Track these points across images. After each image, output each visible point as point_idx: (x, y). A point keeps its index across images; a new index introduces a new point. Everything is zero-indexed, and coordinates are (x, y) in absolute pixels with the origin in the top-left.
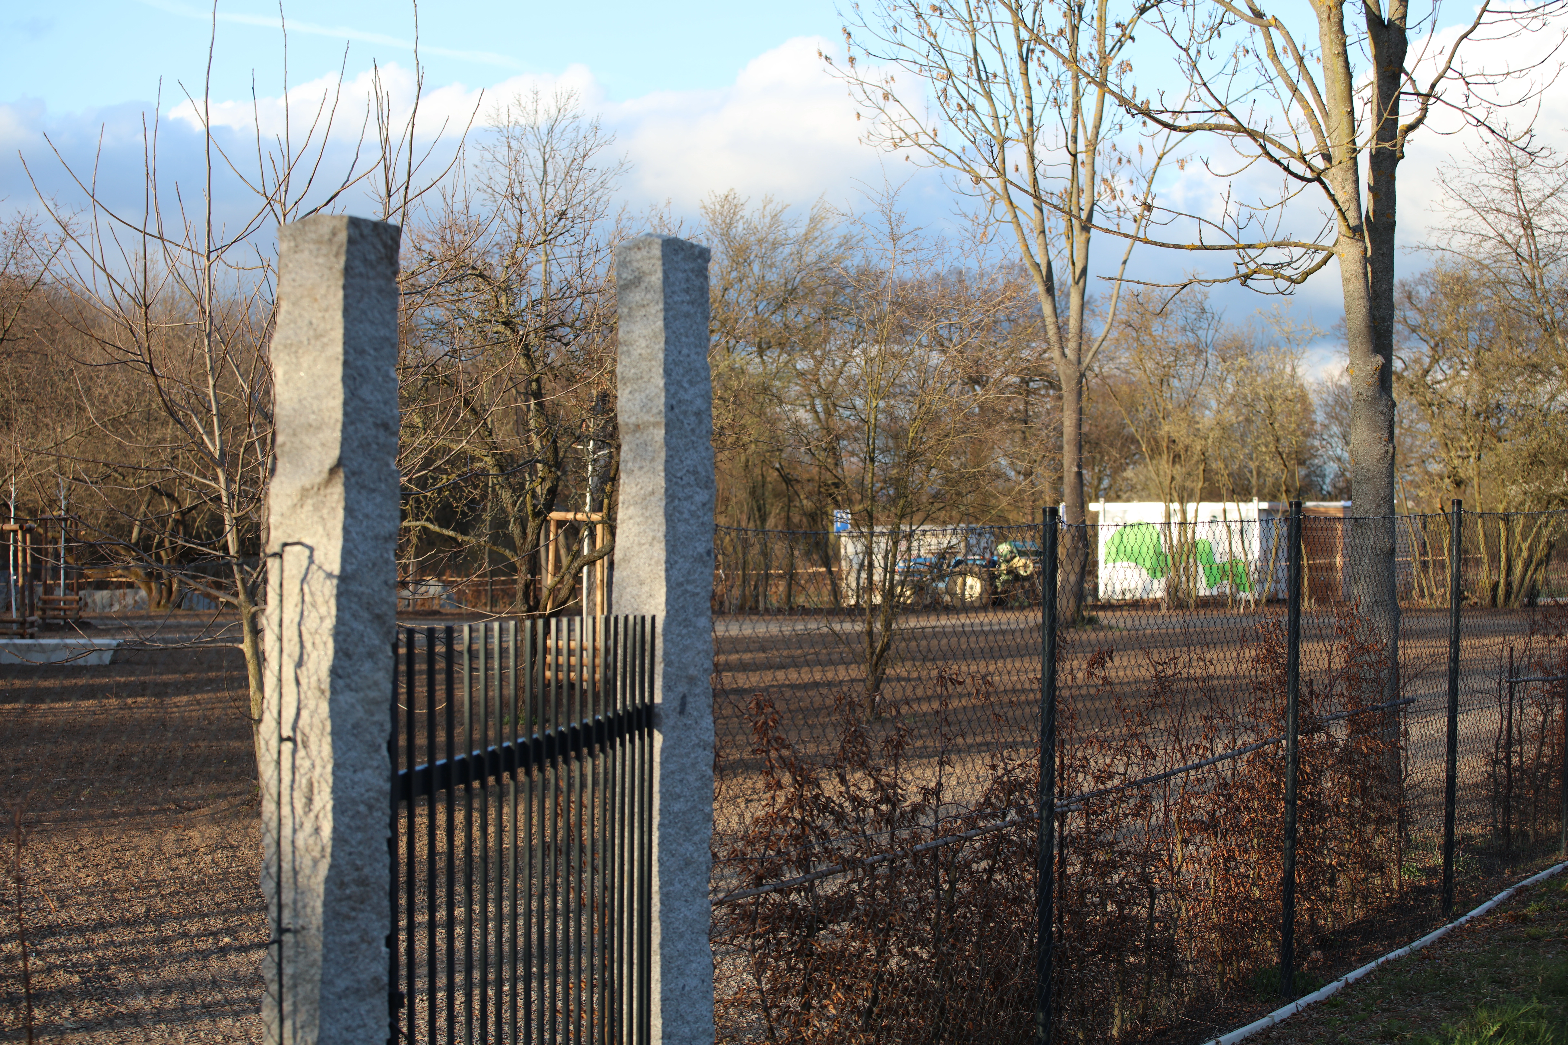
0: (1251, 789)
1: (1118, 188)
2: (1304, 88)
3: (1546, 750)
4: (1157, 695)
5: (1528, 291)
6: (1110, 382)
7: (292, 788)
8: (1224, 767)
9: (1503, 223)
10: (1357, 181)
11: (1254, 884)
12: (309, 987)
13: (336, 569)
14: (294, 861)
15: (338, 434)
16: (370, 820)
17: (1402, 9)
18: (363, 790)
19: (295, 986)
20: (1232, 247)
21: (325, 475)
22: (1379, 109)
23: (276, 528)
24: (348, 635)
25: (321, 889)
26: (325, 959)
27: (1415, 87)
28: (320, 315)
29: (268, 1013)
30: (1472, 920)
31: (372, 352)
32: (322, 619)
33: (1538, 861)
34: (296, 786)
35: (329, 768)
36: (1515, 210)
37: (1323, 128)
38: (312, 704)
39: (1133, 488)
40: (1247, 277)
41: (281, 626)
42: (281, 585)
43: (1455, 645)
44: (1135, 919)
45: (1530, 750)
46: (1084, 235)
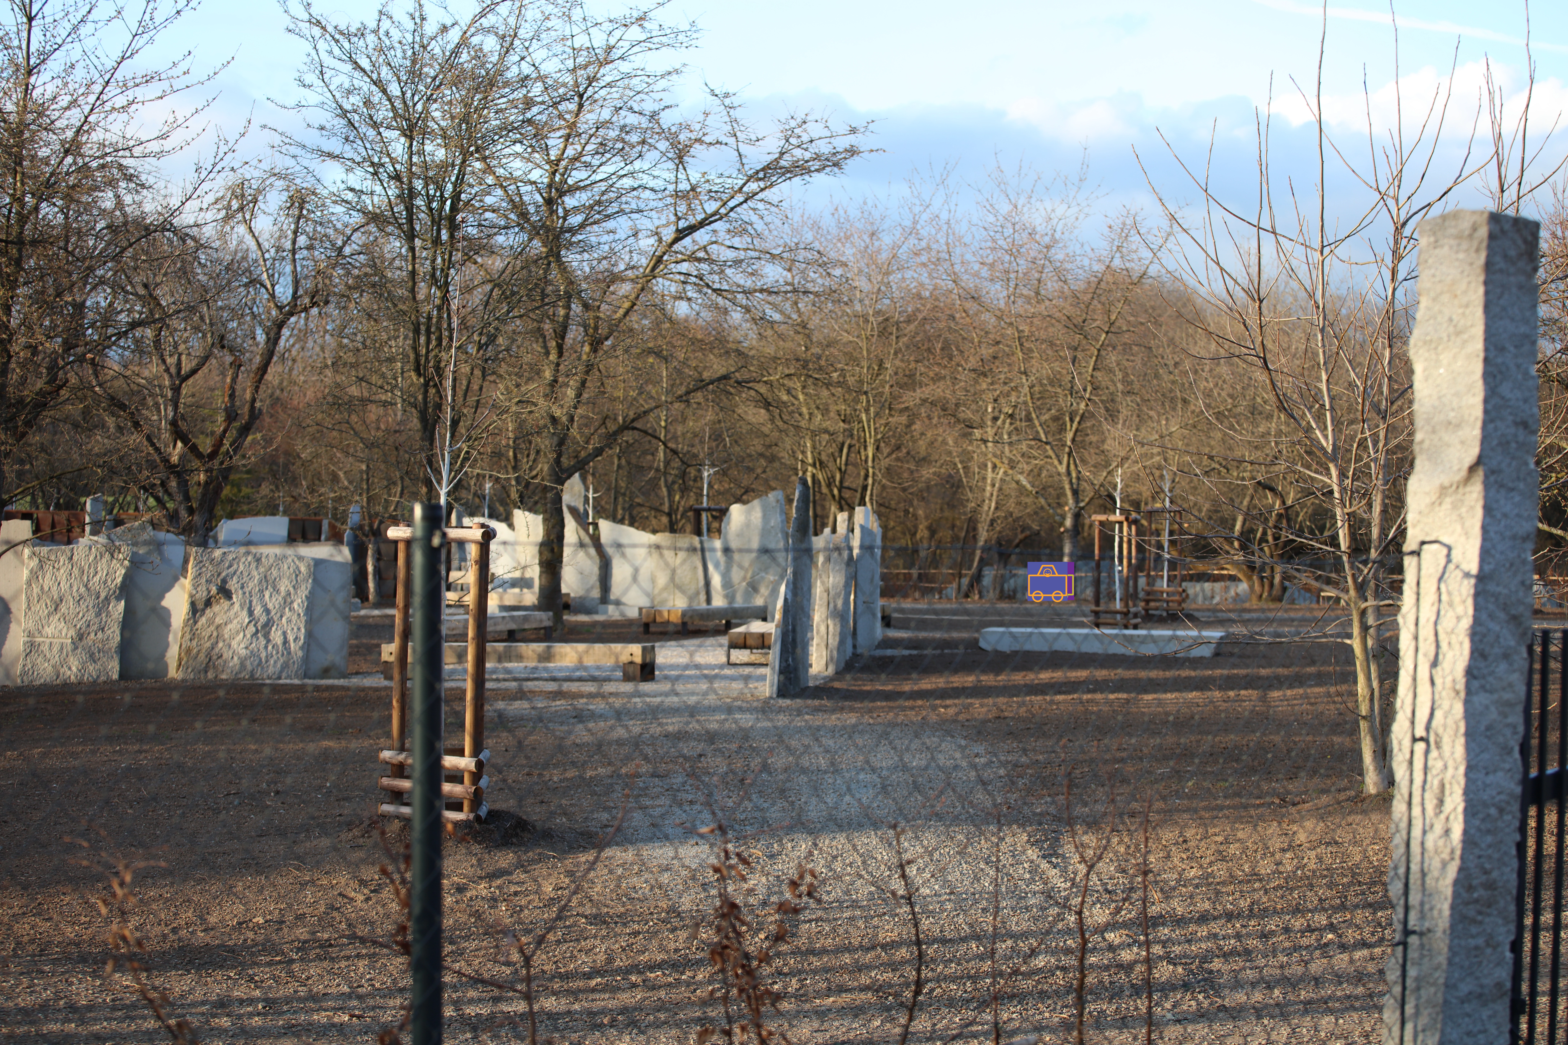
7: (1423, 789)
12: (1432, 990)
13: (1474, 568)
14: (1422, 862)
15: (1477, 432)
16: (1500, 824)
18: (1494, 793)
19: (1418, 989)
21: (1464, 473)
23: (1414, 526)
24: (1484, 636)
25: (1449, 892)
26: (1450, 962)
28: (1461, 311)
29: (1390, 1016)
31: (1512, 349)
32: (1459, 619)
34: (1427, 786)
35: (1462, 769)
38: (1446, 704)
41: (1417, 624)
42: (1418, 583)
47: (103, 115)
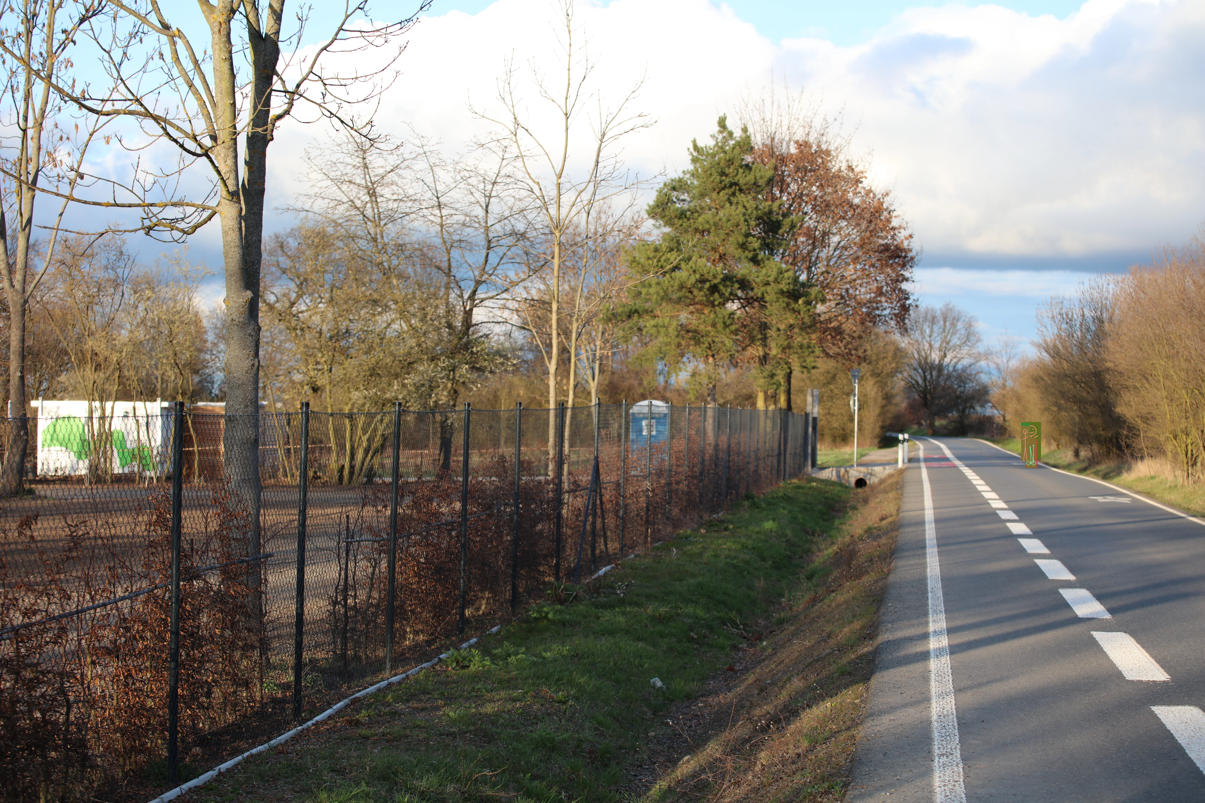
0: (145, 623)
1: (58, 159)
2: (198, 83)
3: (375, 594)
4: (70, 550)
5: (371, 244)
6: (49, 307)
8: (125, 606)
9: (353, 192)
10: (236, 157)
11: (148, 696)
17: (276, 26)
20: (139, 205)
22: (255, 103)
27: (284, 86)
30: (316, 724)
33: (368, 679)
36: (363, 182)
37: (212, 115)
39: (65, 390)
40: (150, 228)
43: (303, 514)
44: (56, 723)
45: (362, 595)
46: (31, 193)
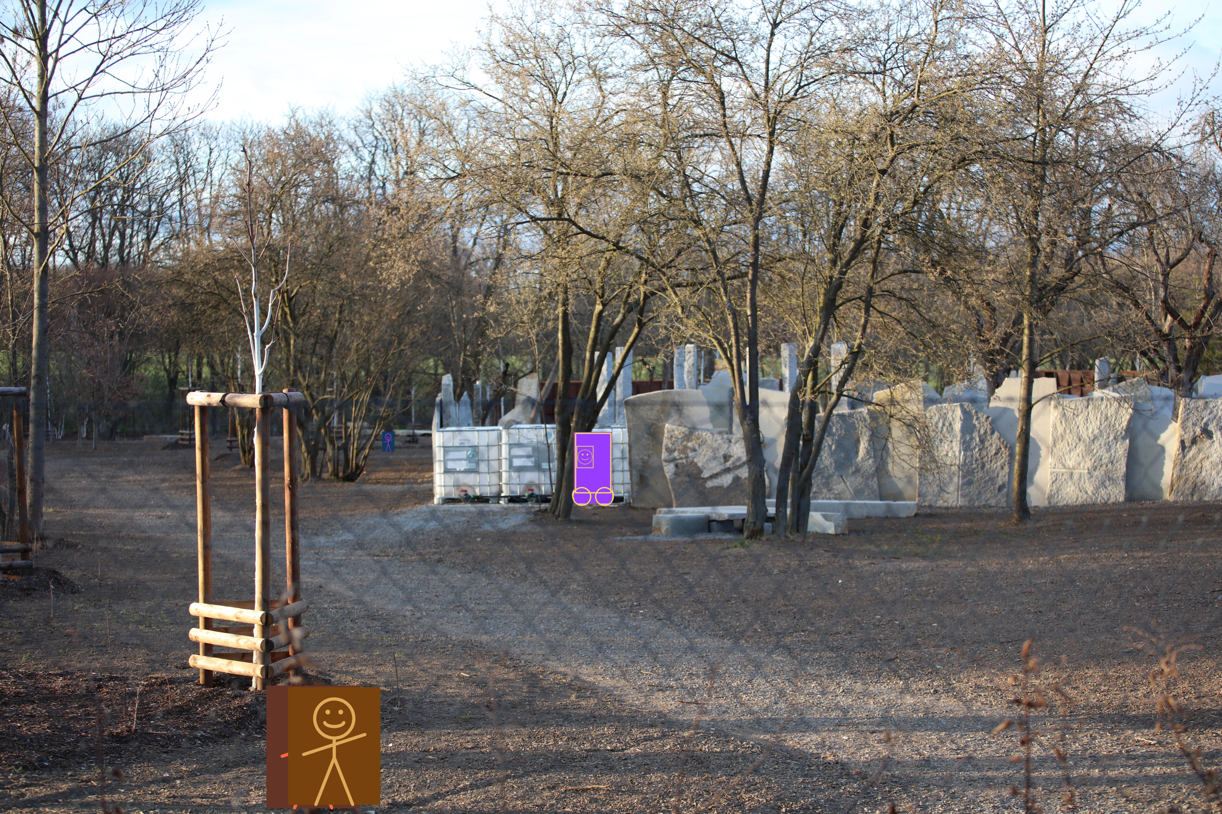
47: (1104, 63)
